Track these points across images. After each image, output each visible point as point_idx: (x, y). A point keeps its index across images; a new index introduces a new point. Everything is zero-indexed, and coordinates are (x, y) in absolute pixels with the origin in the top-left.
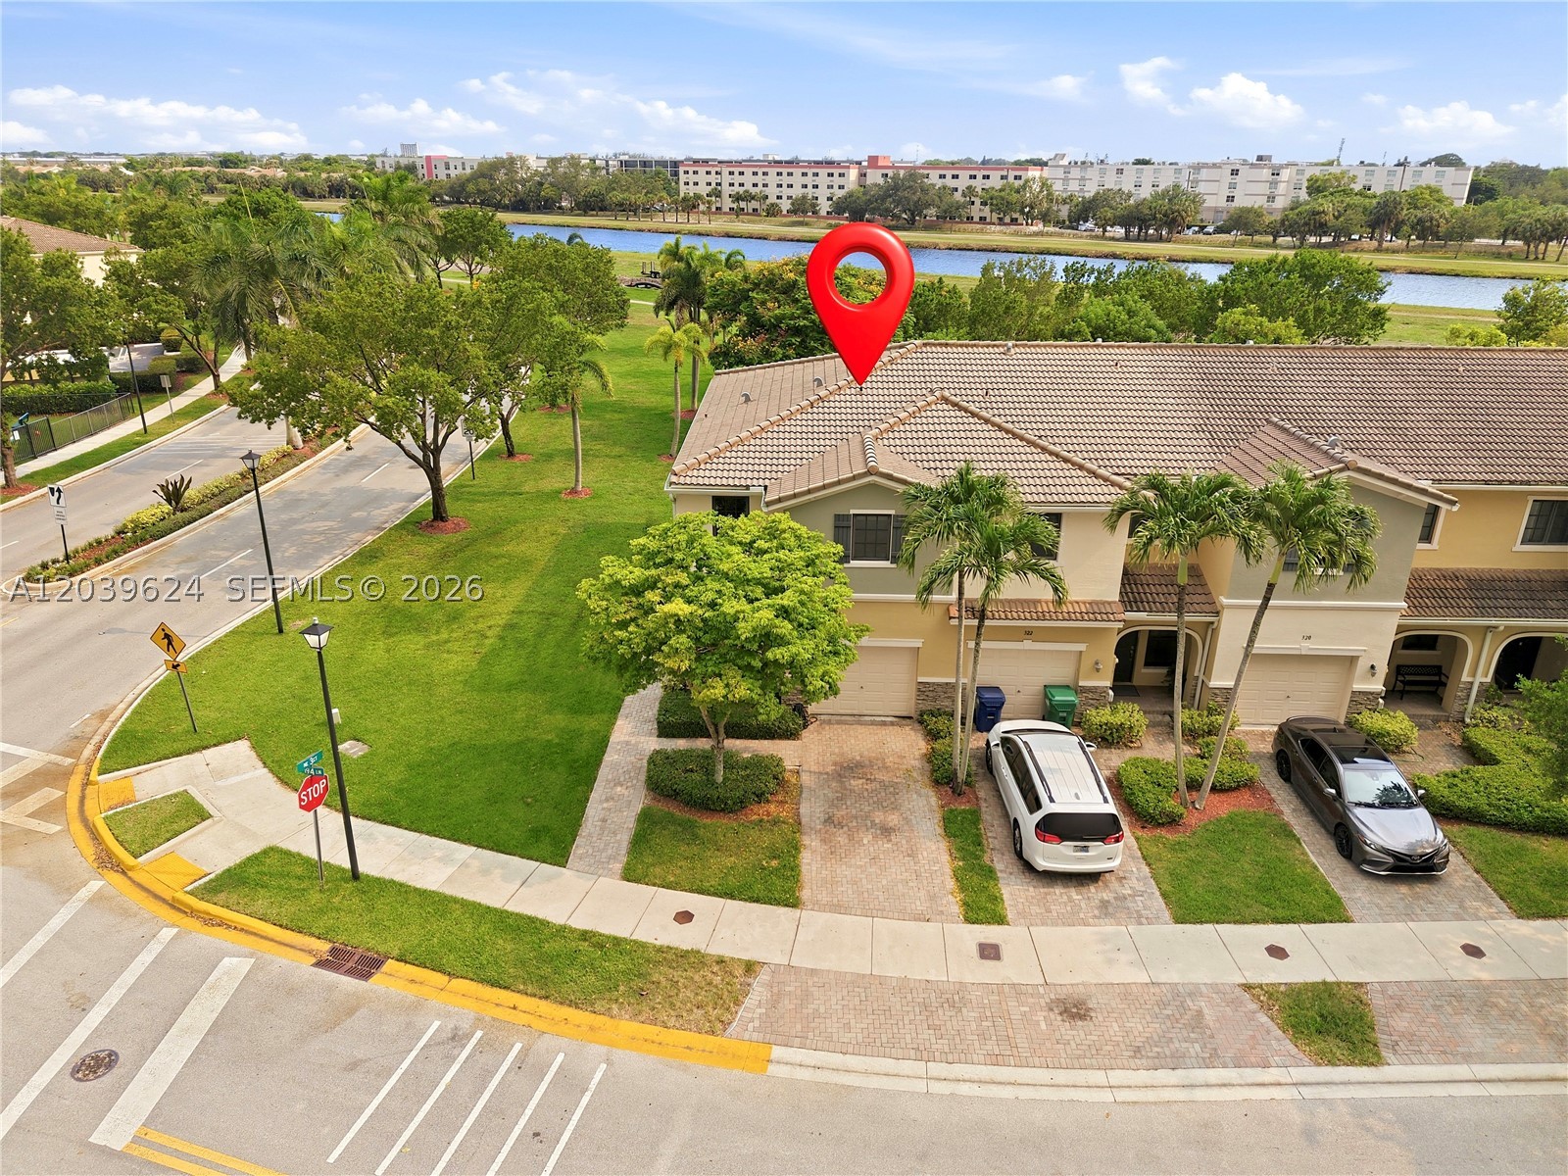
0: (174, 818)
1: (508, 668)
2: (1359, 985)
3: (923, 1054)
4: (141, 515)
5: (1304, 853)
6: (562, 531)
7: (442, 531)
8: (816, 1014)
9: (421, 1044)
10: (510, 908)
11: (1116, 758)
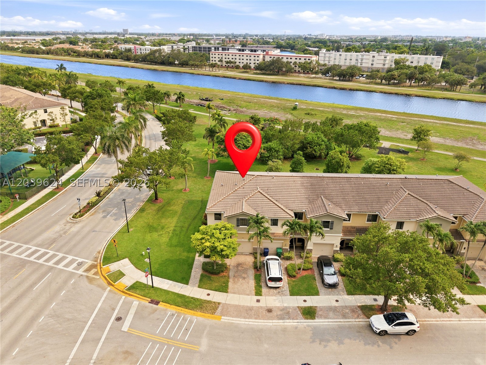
0: (119, 275)
1: (175, 241)
2: (316, 307)
3: (245, 318)
4: (93, 200)
5: (316, 283)
6: (183, 202)
7: (157, 203)
8: (229, 311)
9: (168, 316)
10: (179, 293)
11: (288, 263)
